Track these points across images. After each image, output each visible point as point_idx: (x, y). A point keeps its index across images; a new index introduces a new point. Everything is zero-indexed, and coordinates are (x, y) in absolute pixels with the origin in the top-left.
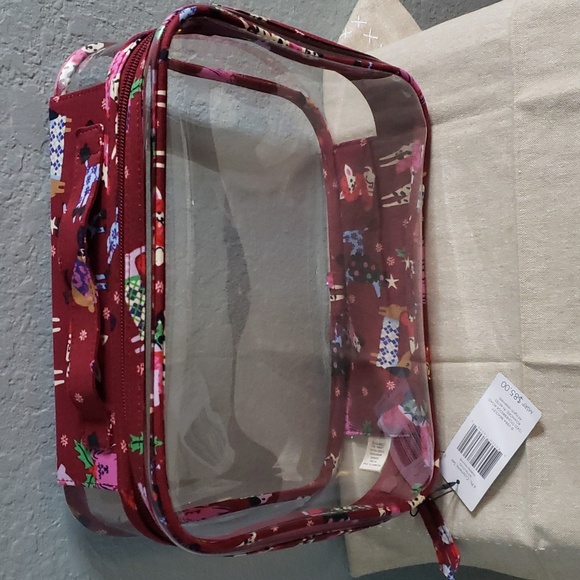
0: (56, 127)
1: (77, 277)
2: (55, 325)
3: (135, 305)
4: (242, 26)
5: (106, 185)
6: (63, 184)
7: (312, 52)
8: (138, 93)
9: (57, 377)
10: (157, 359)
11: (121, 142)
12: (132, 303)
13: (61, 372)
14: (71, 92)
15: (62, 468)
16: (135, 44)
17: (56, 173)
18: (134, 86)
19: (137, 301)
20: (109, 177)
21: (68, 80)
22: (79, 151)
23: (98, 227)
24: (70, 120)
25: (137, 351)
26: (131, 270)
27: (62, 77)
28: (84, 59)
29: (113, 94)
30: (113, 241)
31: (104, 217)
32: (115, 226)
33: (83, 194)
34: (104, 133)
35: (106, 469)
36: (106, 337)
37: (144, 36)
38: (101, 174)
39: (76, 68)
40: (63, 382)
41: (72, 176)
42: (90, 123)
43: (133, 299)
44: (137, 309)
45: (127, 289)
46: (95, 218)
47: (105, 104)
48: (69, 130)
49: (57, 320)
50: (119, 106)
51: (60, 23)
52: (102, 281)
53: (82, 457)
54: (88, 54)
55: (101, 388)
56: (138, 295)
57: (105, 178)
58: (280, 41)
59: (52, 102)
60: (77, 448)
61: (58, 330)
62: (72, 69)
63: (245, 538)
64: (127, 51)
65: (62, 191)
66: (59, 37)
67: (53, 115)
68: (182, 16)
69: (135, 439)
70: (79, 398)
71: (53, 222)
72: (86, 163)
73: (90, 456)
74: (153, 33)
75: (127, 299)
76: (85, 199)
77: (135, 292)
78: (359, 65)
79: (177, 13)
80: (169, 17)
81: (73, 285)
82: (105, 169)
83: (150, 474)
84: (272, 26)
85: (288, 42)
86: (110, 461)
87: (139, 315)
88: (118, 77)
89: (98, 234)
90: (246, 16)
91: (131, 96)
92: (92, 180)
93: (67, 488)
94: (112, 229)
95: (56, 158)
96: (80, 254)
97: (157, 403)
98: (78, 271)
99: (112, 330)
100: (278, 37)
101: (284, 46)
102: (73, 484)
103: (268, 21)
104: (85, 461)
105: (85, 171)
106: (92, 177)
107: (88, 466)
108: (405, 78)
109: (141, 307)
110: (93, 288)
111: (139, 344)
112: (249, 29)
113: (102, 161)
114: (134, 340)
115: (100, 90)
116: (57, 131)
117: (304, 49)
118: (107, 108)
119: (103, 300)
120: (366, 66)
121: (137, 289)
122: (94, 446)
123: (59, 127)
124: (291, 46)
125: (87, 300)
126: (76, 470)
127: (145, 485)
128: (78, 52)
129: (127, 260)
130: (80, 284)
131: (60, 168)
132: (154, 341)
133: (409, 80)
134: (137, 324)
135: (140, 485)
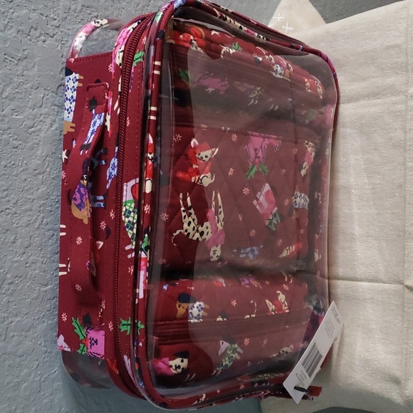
0: (71, 81)
1: (77, 196)
2: (62, 230)
3: (129, 222)
4: (216, 15)
5: (109, 129)
6: (74, 125)
7: (262, 37)
8: (140, 62)
9: (62, 269)
10: (143, 263)
11: (123, 98)
12: (127, 220)
13: (65, 266)
14: (81, 56)
15: (62, 337)
16: (136, 24)
17: (69, 117)
18: (136, 56)
19: (131, 219)
20: (111, 123)
21: (81, 46)
22: (88, 101)
23: (100, 159)
24: (82, 78)
25: (129, 256)
26: (128, 196)
27: (76, 44)
28: (93, 30)
29: (118, 61)
30: (112, 171)
31: (106, 153)
32: (114, 161)
33: (89, 135)
34: (109, 90)
35: (96, 342)
36: (101, 244)
37: (143, 19)
38: (105, 120)
39: (87, 37)
40: (65, 273)
41: (81, 120)
42: (98, 81)
43: (128, 217)
44: (131, 225)
45: (124, 209)
46: (98, 154)
47: (111, 69)
48: (81, 85)
49: (64, 226)
50: (125, 69)
52: (101, 201)
53: (77, 331)
54: (97, 28)
55: (95, 280)
56: (132, 214)
57: (108, 124)
58: (241, 28)
59: (68, 62)
60: (74, 324)
61: (64, 234)
62: (84, 38)
63: (198, 398)
64: (130, 29)
65: (73, 130)
67: (68, 72)
68: (176, 5)
69: (124, 322)
70: (78, 287)
71: (64, 153)
72: (94, 111)
73: (84, 331)
74: (155, 14)
75: (123, 217)
76: (91, 138)
77: (130, 212)
78: (293, 47)
79: (172, 3)
80: (166, 6)
81: (73, 202)
82: (108, 117)
83: (134, 350)
84: (236, 16)
85: (246, 29)
86: (100, 336)
87: (132, 229)
88: (123, 48)
89: (100, 166)
90: (218, 7)
91: (134, 64)
92: (97, 125)
93: (64, 352)
94: (112, 162)
95: (69, 105)
96: (82, 179)
97: (141, 296)
98: (79, 191)
99: (107, 238)
100: (239, 25)
101: (243, 31)
102: (69, 350)
103: (232, 13)
104: (79, 333)
105: (92, 117)
106: (97, 122)
107: (81, 338)
108: (324, 58)
109: (133, 224)
110: (88, 207)
111: (131, 251)
112: (220, 18)
113: (106, 111)
114: (127, 248)
115: (108, 57)
116: (71, 84)
117: (256, 34)
118: (113, 71)
119: (96, 215)
120: (298, 49)
121: (131, 210)
122: (88, 323)
123: (73, 82)
124: (248, 31)
125: (83, 215)
126: (72, 339)
127: (129, 357)
128: (88, 25)
129: (125, 187)
130: (79, 202)
131: (72, 113)
132: (142, 250)
133: (327, 60)
134: (130, 236)
135: (126, 357)
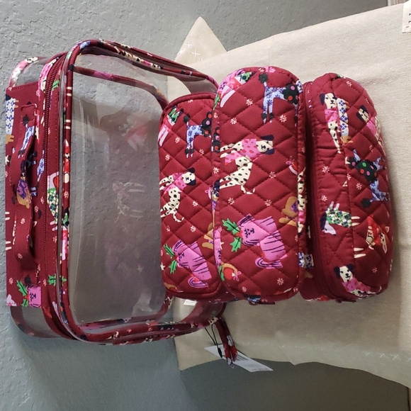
0: (10, 104)
1: (20, 188)
2: (7, 216)
3: (52, 204)
4: (116, 51)
5: (38, 138)
6: (13, 137)
7: (156, 66)
8: (56, 88)
9: (8, 245)
10: (64, 234)
11: (46, 114)
12: (51, 203)
13: (10, 242)
14: (18, 85)
15: (10, 296)
16: (55, 60)
17: (9, 131)
18: (54, 84)
19: (53, 202)
20: (39, 133)
21: (17, 78)
22: (22, 118)
23: (32, 161)
24: (18, 101)
25: (53, 229)
26: (51, 185)
27: (13, 77)
28: (26, 66)
29: (43, 87)
30: (41, 169)
31: (36, 156)
32: (42, 161)
33: (24, 143)
34: (37, 109)
35: (35, 296)
36: (36, 223)
37: (60, 56)
38: (35, 132)
39: (22, 71)
40: (10, 248)
41: (18, 132)
42: (29, 103)
43: (51, 201)
44: (54, 206)
45: (48, 195)
46: (31, 157)
47: (38, 93)
48: (17, 107)
49: (8, 213)
50: (46, 94)
51: (13, 45)
52: (34, 191)
53: (21, 290)
54: (29, 64)
55: (32, 250)
56: (55, 198)
57: (37, 134)
58: (138, 60)
59: (7, 90)
60: (18, 285)
61: (8, 219)
62: (19, 72)
63: (112, 334)
64: (51, 64)
65: (12, 141)
66: (12, 53)
67: (8, 98)
68: (81, 46)
69: (51, 277)
70: (20, 256)
71: (6, 158)
72: (27, 126)
73: (26, 289)
74: (65, 54)
75: (48, 201)
76: (25, 145)
77: (53, 197)
78: (184, 73)
79: (79, 45)
80: (75, 47)
81: (17, 193)
82: (37, 129)
83: (59, 296)
84: (134, 51)
85: (142, 60)
86: (37, 291)
87: (55, 209)
88: (45, 79)
89: (32, 165)
90: (119, 46)
91: (53, 90)
92: (30, 135)
93: (12, 307)
94: (41, 162)
95: (9, 122)
96: (22, 176)
97: (64, 258)
98: (21, 185)
99: (39, 218)
100: (137, 58)
101: (140, 62)
102: (15, 305)
103: (131, 49)
104: (23, 292)
105: (26, 130)
106: (29, 133)
107: (24, 294)
108: (211, 81)
109: (56, 206)
110: (29, 195)
111: (54, 225)
112: (120, 53)
113: (35, 124)
114: (52, 223)
115: (35, 85)
116: (10, 107)
117: (152, 64)
118: (39, 96)
119: (34, 202)
120: (188, 74)
121: (54, 195)
122: (28, 283)
123: (11, 105)
124: (144, 62)
125: (25, 202)
126: (18, 297)
127: (56, 302)
128: (23, 62)
129: (48, 179)
130: (22, 193)
131: (11, 128)
132: (63, 225)
133: (214, 82)
134: (54, 215)
135: (54, 303)
